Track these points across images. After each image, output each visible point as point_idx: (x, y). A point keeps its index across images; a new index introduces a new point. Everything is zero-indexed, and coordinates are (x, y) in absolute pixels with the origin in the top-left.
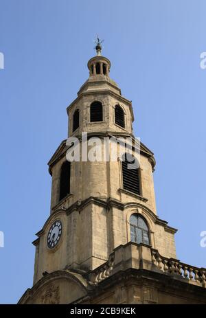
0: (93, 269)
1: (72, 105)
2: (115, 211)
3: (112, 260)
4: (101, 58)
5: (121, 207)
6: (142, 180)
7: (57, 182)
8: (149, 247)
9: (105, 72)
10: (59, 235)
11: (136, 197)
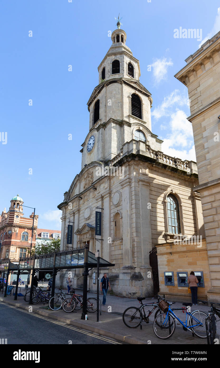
0: (112, 159)
1: (101, 64)
2: (126, 127)
3: (122, 152)
4: (121, 31)
5: (129, 125)
6: (144, 110)
7: (92, 114)
8: (145, 143)
9: (122, 41)
10: (93, 144)
11: (139, 120)
